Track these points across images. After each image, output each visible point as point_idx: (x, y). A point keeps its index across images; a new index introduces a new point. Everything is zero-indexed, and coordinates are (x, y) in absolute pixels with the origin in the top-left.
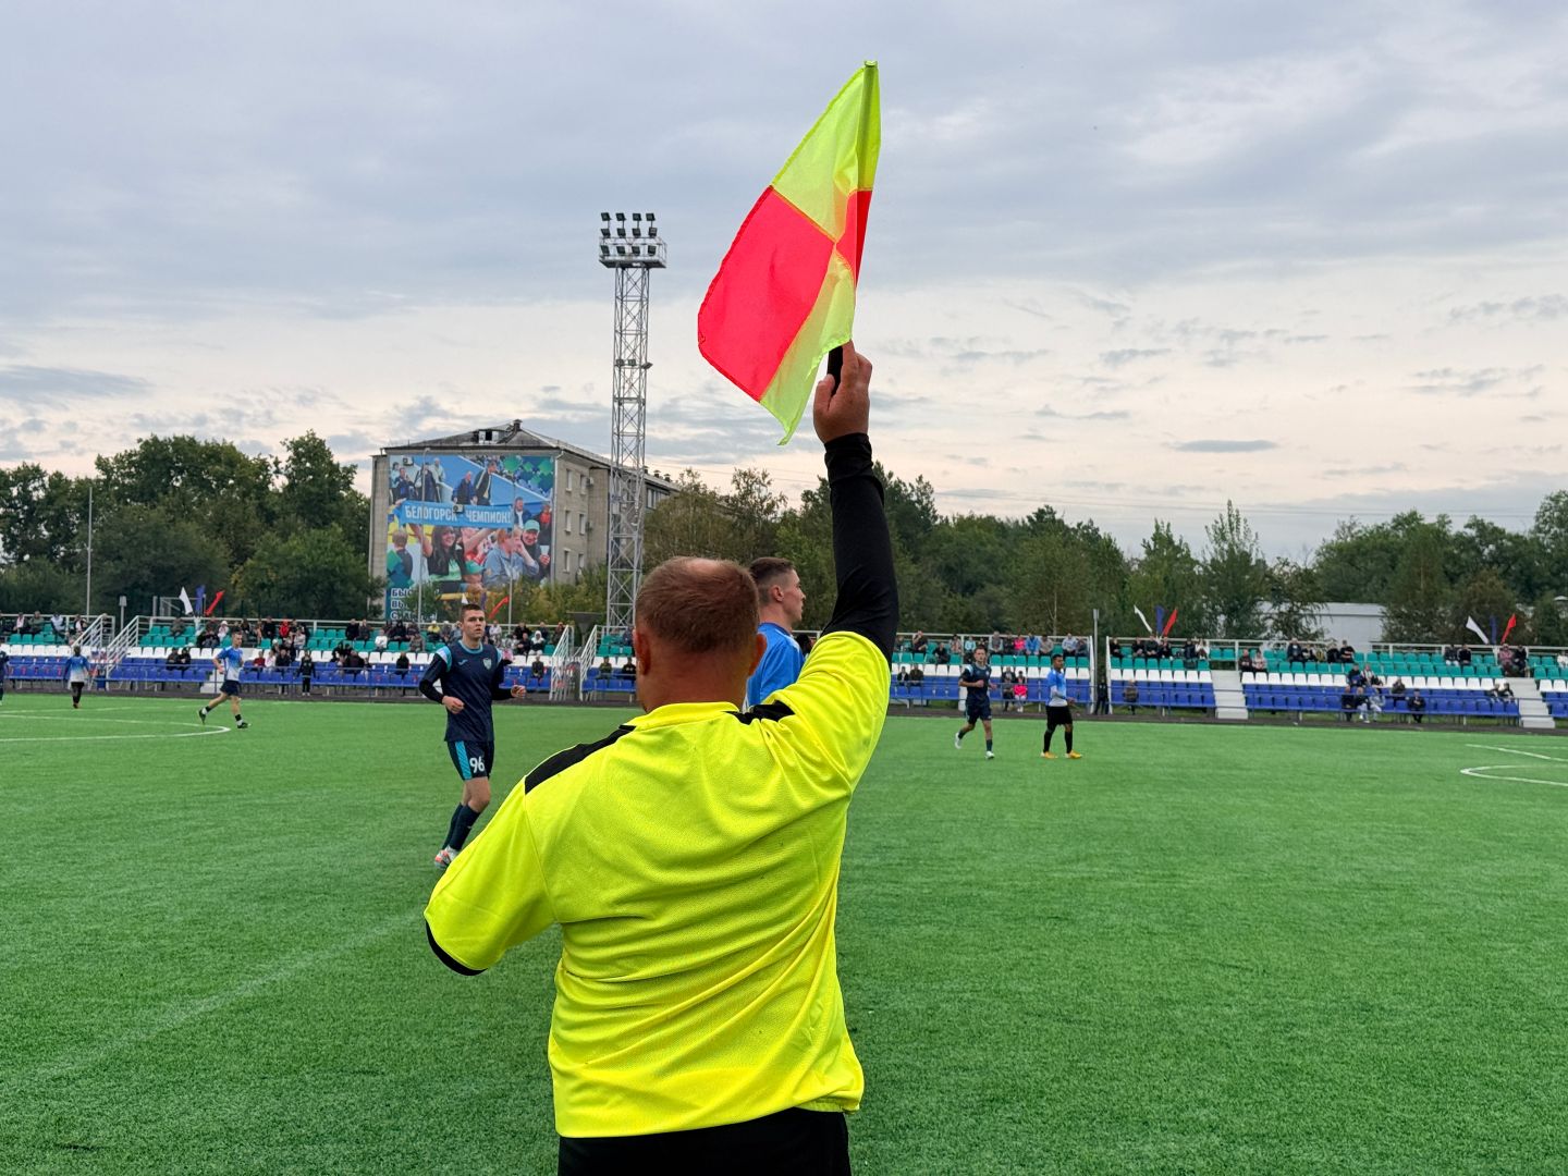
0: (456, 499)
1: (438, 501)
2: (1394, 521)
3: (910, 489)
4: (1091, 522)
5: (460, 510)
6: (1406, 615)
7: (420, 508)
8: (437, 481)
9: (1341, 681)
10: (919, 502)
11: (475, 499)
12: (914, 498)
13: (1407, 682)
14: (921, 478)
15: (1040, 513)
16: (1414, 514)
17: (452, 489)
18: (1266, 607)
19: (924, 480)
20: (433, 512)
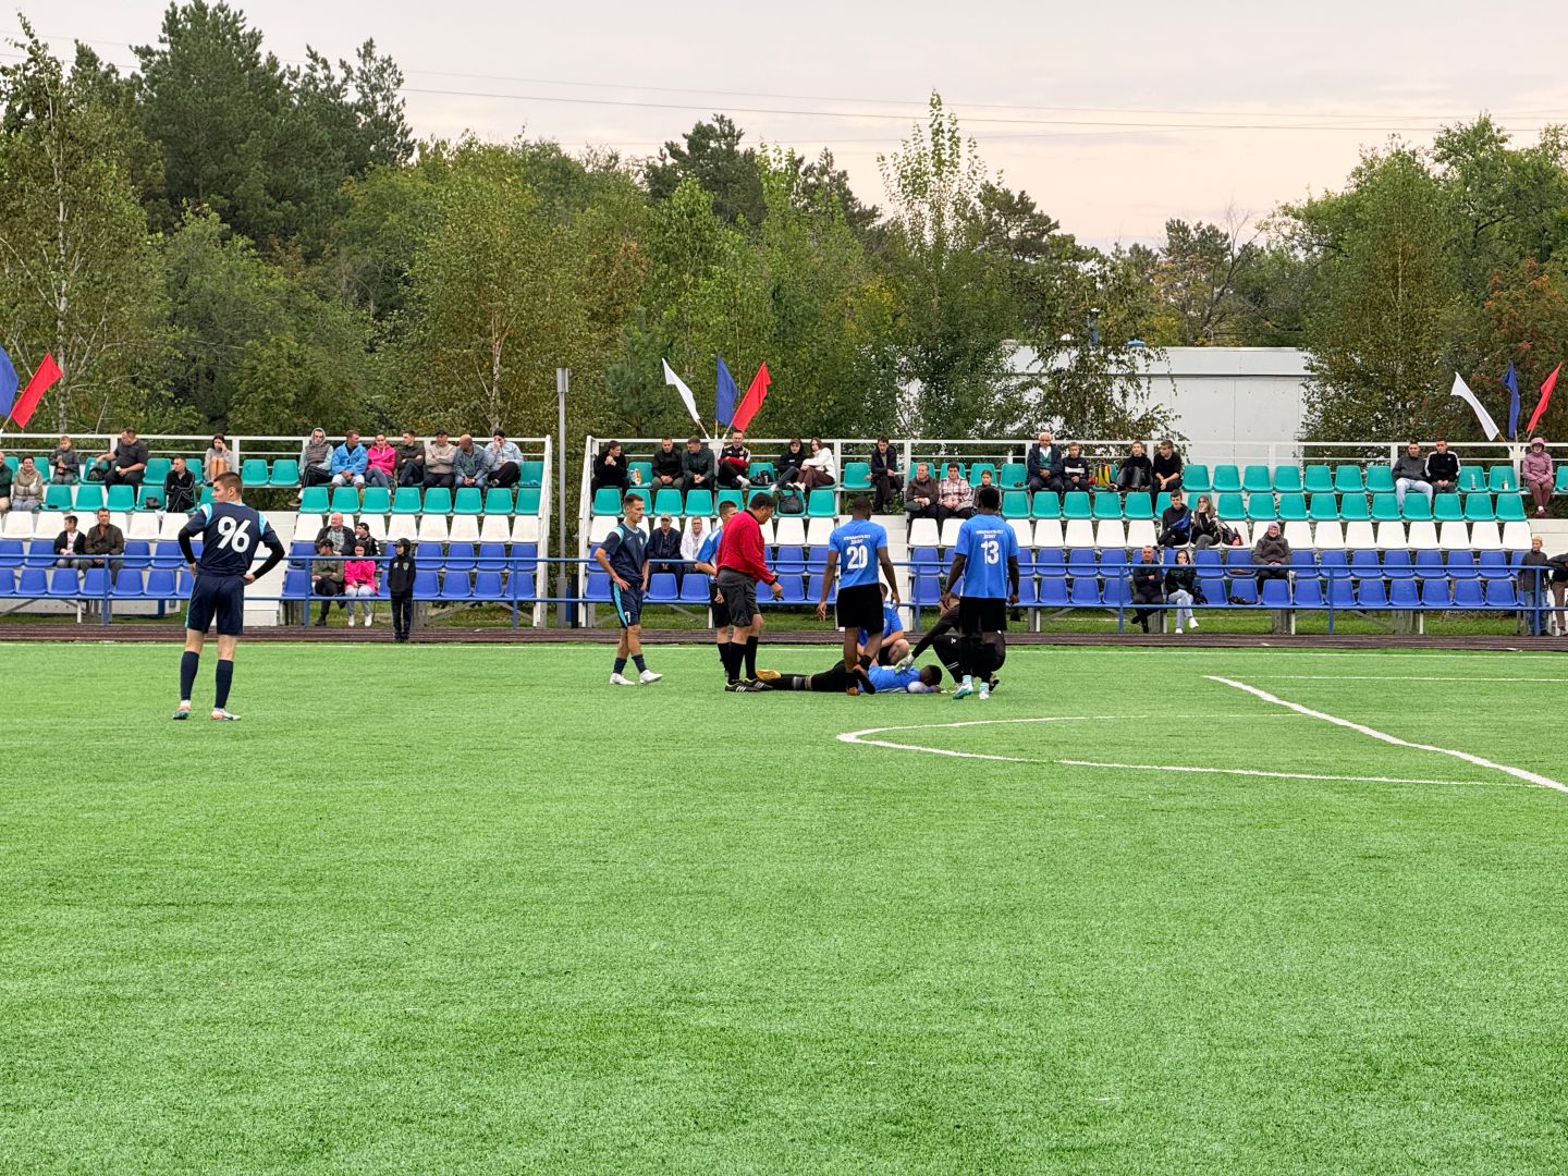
2: (1440, 143)
3: (339, 75)
4: (828, 156)
6: (1360, 374)
9: (1144, 535)
10: (368, 108)
12: (352, 96)
13: (1297, 536)
14: (369, 45)
15: (700, 136)
16: (1485, 125)
18: (1022, 359)
19: (378, 53)
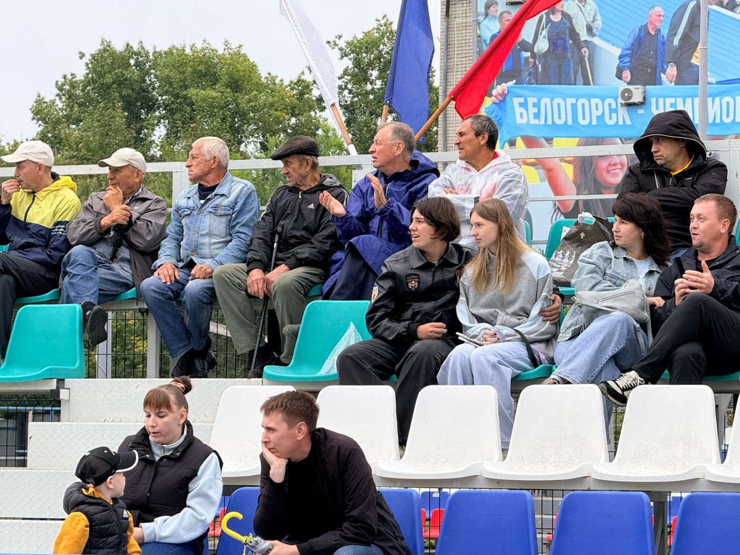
0: (627, 74)
1: (586, 83)
5: (637, 98)
7: (545, 101)
8: (584, 36)
11: (672, 70)
17: (618, 52)
20: (574, 106)
